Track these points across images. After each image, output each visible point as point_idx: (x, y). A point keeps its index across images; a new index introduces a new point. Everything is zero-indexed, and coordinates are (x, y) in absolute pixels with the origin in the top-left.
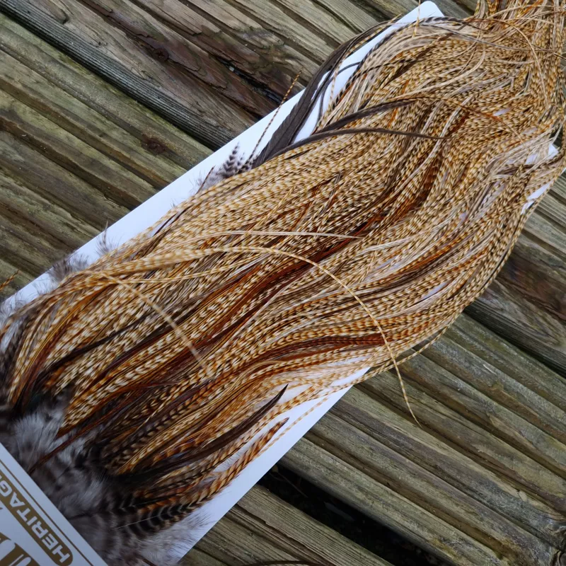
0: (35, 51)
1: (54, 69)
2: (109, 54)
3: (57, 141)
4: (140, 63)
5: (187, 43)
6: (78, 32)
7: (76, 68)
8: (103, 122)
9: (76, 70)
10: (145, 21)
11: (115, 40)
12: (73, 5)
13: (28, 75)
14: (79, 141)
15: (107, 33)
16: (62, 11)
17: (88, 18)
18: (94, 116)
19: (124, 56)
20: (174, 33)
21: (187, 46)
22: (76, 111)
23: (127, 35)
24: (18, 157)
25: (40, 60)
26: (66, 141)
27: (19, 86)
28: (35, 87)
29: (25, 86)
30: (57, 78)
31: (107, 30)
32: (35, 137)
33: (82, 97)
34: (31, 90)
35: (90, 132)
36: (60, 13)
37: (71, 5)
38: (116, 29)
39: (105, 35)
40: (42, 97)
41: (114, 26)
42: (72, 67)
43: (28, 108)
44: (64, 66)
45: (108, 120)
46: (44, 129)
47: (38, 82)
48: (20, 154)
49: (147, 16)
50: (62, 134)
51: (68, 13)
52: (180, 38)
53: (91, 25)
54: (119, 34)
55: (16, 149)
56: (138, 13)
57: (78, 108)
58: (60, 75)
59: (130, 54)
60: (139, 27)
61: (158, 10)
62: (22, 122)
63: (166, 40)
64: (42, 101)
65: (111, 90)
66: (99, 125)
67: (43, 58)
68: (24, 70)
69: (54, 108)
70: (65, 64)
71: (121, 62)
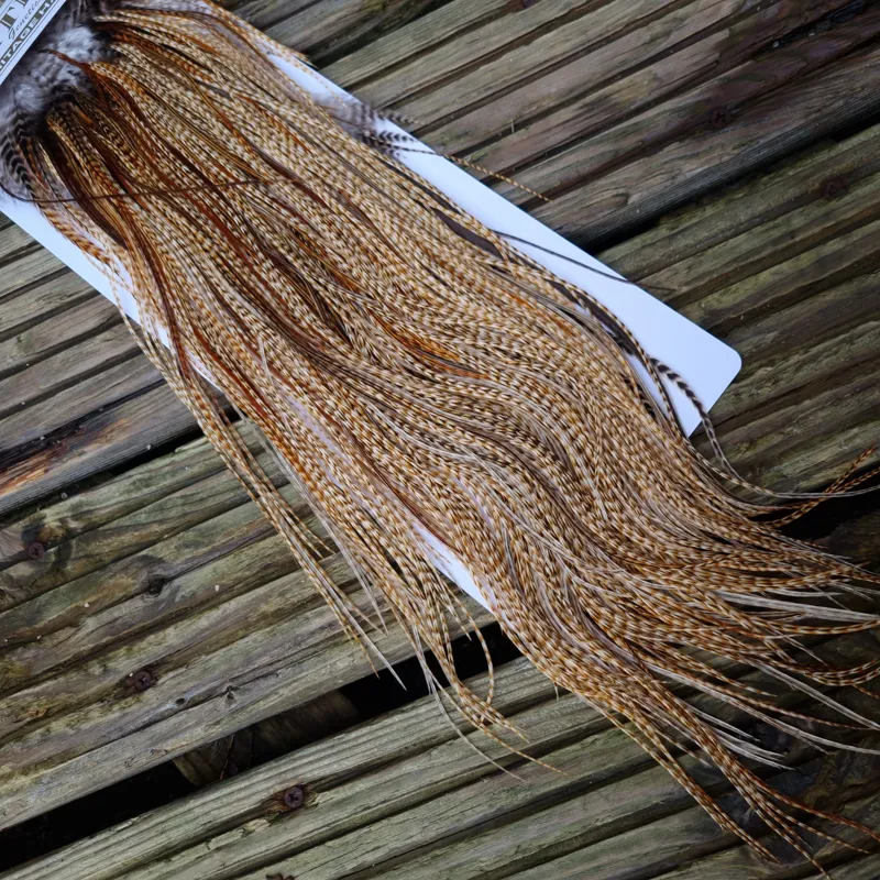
0: (648, 251)
1: (682, 242)
2: (689, 175)
3: (773, 287)
4: (723, 146)
5: (725, 78)
6: (645, 193)
7: (690, 219)
8: (775, 227)
9: (694, 221)
10: (673, 111)
11: (680, 158)
12: (615, 179)
13: (676, 274)
14: (784, 264)
15: (666, 162)
16: (614, 196)
17: (638, 173)
18: (762, 232)
19: (703, 160)
20: (704, 86)
21: (729, 80)
22: (746, 247)
23: (681, 141)
24: (771, 336)
25: (663, 251)
26: (777, 277)
27: (685, 289)
28: (694, 274)
29: (687, 284)
30: (691, 247)
31: (663, 161)
32: (755, 307)
33: (729, 234)
34: (696, 279)
35: (780, 247)
36: (618, 199)
37: (614, 183)
38: (666, 149)
39: (667, 166)
40: (710, 273)
41: (661, 150)
42: (688, 224)
43: (716, 295)
44: (683, 231)
45: (775, 219)
46: (751, 292)
47: (689, 268)
48: (769, 330)
49: (668, 105)
50: (766, 277)
51: (621, 191)
52: (714, 82)
53: (649, 174)
54: (673, 150)
55: (759, 333)
56: (659, 114)
57: (743, 243)
58: (690, 241)
59: (704, 151)
60: (676, 122)
61: (665, 89)
62: (729, 310)
63: (708, 101)
64: (715, 276)
65: (737, 197)
66: (776, 233)
67: (662, 247)
68: (669, 274)
69: (731, 269)
70: (681, 228)
71: (706, 167)
